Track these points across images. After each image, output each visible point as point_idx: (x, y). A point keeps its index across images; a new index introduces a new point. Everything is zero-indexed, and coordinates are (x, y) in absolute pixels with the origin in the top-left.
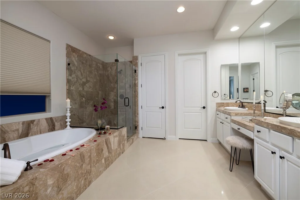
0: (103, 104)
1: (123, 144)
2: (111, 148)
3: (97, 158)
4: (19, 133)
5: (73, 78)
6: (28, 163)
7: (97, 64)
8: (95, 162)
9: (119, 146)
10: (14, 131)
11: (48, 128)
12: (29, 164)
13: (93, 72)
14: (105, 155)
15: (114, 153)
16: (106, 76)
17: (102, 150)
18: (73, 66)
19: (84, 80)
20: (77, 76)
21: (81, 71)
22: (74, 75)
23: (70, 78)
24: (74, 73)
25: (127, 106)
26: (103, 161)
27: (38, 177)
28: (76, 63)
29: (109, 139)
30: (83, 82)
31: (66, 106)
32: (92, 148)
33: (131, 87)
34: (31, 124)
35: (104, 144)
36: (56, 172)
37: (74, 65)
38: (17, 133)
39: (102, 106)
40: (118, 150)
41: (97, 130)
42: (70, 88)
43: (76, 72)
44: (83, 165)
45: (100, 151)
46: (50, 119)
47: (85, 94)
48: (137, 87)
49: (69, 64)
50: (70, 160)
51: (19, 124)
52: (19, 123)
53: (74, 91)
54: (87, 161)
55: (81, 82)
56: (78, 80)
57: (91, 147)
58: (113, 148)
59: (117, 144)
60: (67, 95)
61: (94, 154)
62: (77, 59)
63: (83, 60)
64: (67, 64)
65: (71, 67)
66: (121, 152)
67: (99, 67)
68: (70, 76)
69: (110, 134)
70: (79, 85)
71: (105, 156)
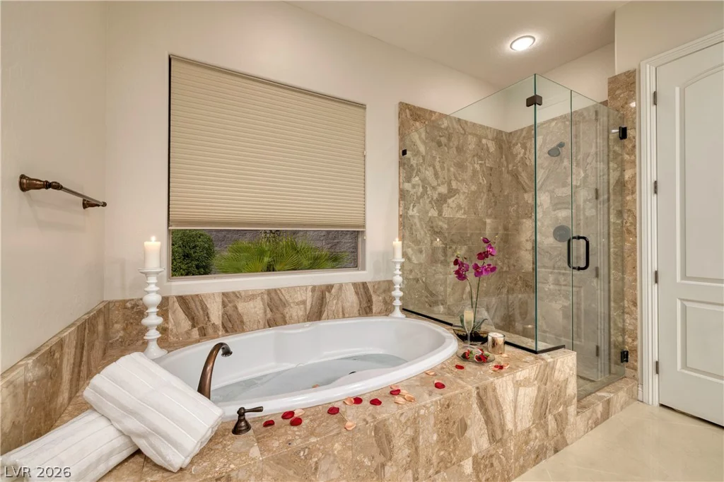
0: (483, 256)
1: (560, 414)
2: (503, 426)
3: (442, 453)
4: (305, 308)
5: (414, 186)
6: (241, 413)
7: (480, 142)
8: (435, 464)
9: (540, 418)
10: (298, 304)
11: (358, 308)
12: (243, 415)
13: (469, 164)
14: (474, 443)
15: (515, 445)
16: (508, 172)
17: (464, 427)
18: (416, 155)
19: (443, 189)
20: (424, 180)
21: (434, 168)
22: (417, 179)
23: (407, 186)
24: (417, 172)
25: (579, 269)
26: (468, 466)
27: (233, 474)
28: (422, 149)
29: (494, 390)
30: (439, 194)
31: (394, 258)
32: (422, 412)
33: (601, 199)
34: (327, 293)
35: (469, 407)
36: (291, 473)
37: (417, 153)
38: (303, 309)
39: (480, 263)
40: (532, 436)
41: (462, 338)
42: (407, 213)
43: (423, 170)
44: (387, 468)
45: (453, 430)
46: (361, 287)
47: (445, 226)
48: (633, 192)
49: (404, 153)
50: (337, 442)
51: (306, 290)
52: (306, 287)
53: (416, 220)
54: (402, 452)
55: (435, 196)
56: (427, 191)
57: (420, 408)
58: (510, 426)
59: (530, 414)
60: (399, 230)
61: (429, 436)
62: (423, 136)
63: (441, 136)
64: (401, 151)
65: (409, 159)
66: (551, 447)
67: (488, 149)
68: (409, 182)
69: (501, 367)
70: (430, 202)
71: (474, 451)
